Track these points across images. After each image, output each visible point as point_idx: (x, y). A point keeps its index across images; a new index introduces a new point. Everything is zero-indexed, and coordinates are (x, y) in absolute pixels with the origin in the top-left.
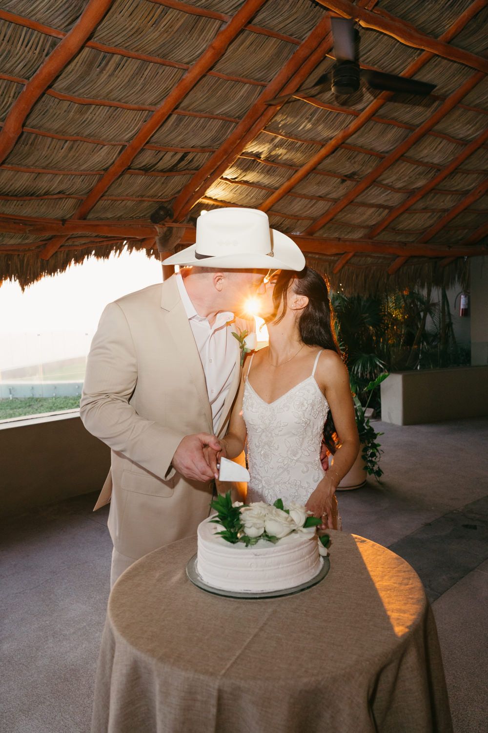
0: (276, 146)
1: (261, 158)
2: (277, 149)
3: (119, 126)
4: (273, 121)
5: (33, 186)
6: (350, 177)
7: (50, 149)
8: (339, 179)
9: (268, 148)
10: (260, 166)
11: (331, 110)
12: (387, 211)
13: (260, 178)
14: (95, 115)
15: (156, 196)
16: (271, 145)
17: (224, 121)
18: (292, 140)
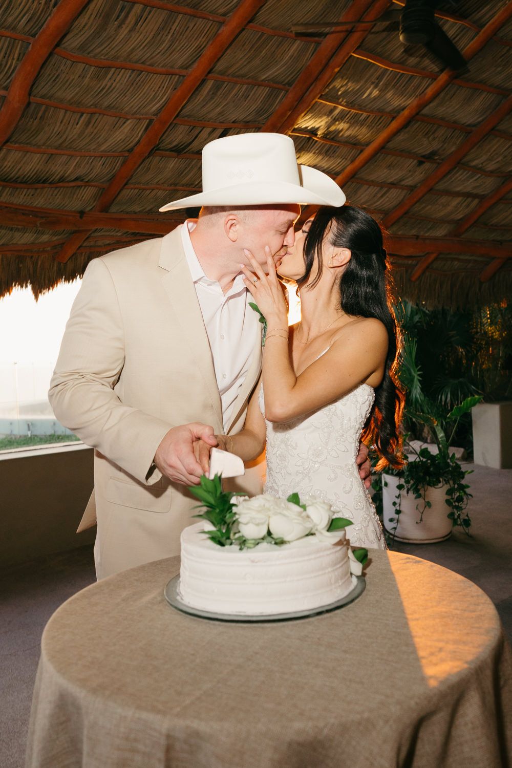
0: (335, 120)
1: (317, 135)
2: (337, 123)
3: (144, 94)
4: (330, 87)
5: (45, 170)
6: (429, 157)
7: (63, 123)
8: (415, 161)
9: (326, 122)
10: (317, 146)
11: (402, 72)
12: (476, 201)
13: (318, 160)
14: (115, 81)
15: (192, 184)
16: (330, 118)
17: (271, 89)
18: (355, 111)
